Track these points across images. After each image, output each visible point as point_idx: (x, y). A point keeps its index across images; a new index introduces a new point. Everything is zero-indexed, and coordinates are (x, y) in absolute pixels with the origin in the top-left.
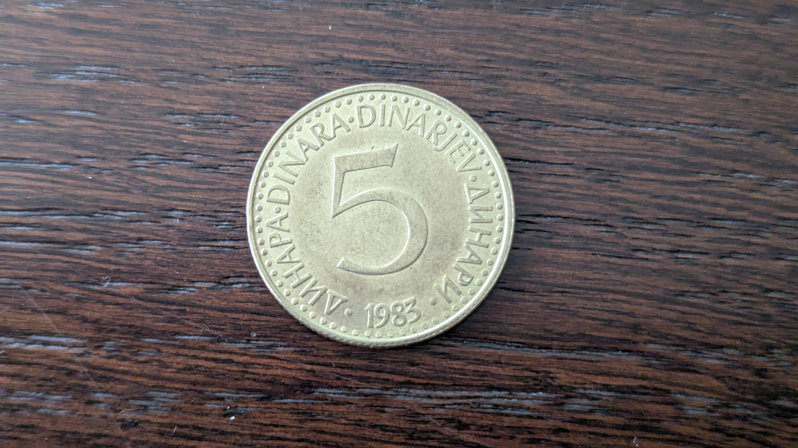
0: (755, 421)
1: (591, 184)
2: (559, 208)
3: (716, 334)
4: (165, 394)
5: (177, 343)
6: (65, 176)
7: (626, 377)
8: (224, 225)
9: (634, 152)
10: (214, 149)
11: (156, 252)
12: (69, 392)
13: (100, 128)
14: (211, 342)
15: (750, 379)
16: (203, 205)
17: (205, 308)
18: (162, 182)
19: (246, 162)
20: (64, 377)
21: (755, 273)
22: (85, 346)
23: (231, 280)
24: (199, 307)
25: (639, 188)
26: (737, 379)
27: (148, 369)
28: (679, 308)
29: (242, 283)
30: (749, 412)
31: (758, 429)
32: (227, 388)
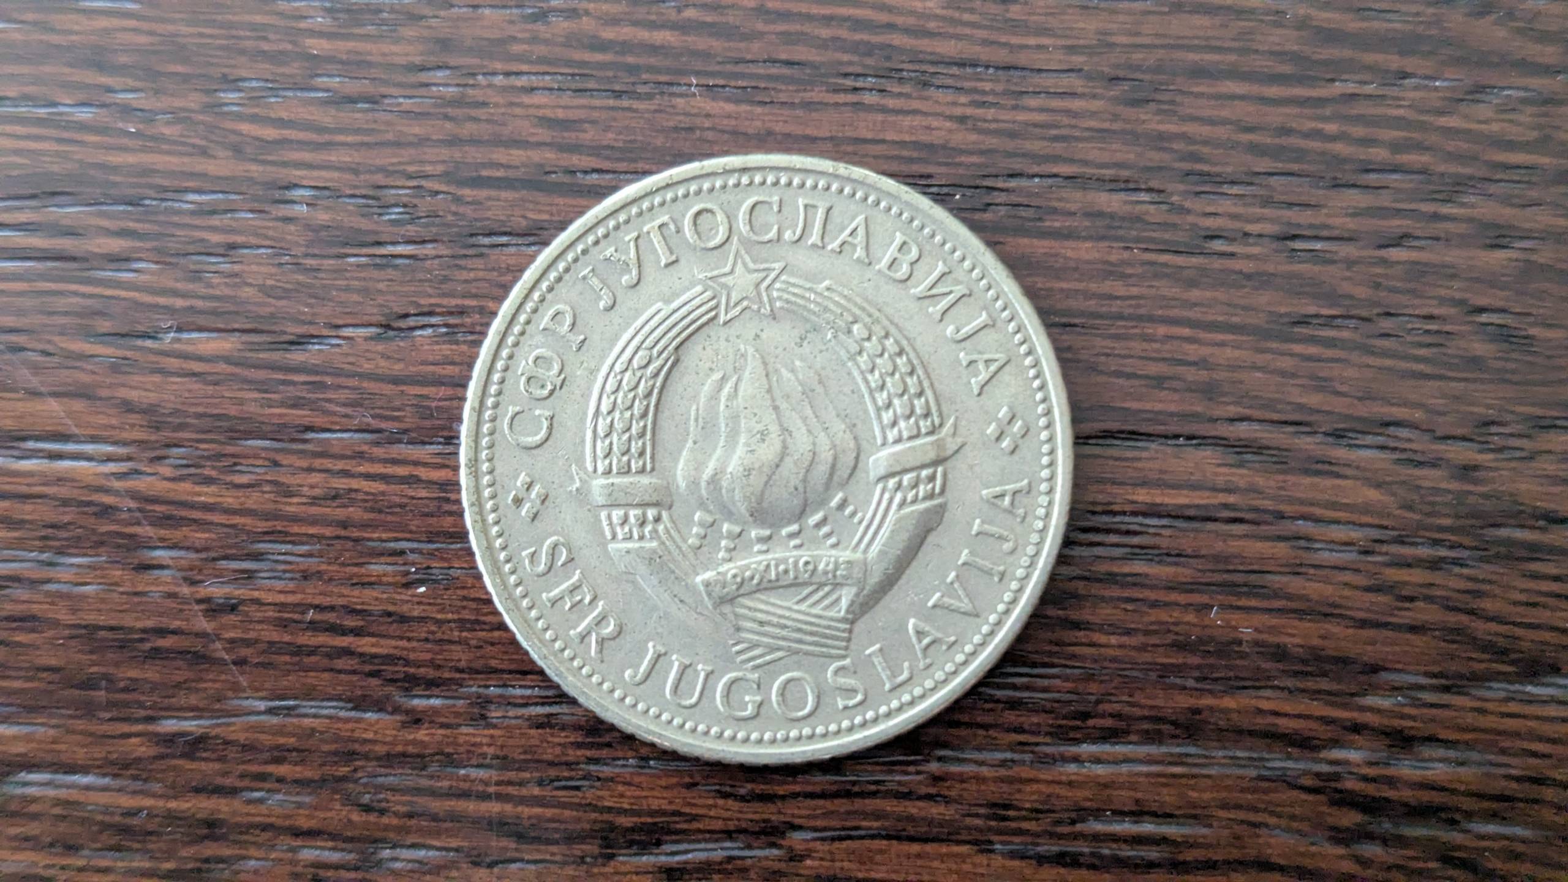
0: (1457, 570)
1: (1120, 109)
2: (1056, 159)
3: (1374, 399)
4: (289, 547)
5: (309, 447)
6: (83, 127)
7: (1194, 487)
8: (395, 213)
9: (1204, 43)
10: (370, 64)
11: (263, 269)
12: (102, 550)
13: (151, 33)
14: (377, 444)
15: (1444, 485)
16: (353, 177)
17: (362, 376)
18: (270, 133)
19: (434, 89)
20: (92, 520)
21: (1453, 276)
22: (129, 459)
23: (411, 322)
24: (353, 375)
25: (1216, 113)
26: (1419, 487)
27: (254, 500)
28: (1298, 348)
29: (432, 326)
30: (1443, 552)
31: (1463, 585)
32: (411, 532)
